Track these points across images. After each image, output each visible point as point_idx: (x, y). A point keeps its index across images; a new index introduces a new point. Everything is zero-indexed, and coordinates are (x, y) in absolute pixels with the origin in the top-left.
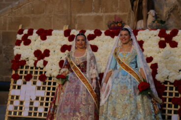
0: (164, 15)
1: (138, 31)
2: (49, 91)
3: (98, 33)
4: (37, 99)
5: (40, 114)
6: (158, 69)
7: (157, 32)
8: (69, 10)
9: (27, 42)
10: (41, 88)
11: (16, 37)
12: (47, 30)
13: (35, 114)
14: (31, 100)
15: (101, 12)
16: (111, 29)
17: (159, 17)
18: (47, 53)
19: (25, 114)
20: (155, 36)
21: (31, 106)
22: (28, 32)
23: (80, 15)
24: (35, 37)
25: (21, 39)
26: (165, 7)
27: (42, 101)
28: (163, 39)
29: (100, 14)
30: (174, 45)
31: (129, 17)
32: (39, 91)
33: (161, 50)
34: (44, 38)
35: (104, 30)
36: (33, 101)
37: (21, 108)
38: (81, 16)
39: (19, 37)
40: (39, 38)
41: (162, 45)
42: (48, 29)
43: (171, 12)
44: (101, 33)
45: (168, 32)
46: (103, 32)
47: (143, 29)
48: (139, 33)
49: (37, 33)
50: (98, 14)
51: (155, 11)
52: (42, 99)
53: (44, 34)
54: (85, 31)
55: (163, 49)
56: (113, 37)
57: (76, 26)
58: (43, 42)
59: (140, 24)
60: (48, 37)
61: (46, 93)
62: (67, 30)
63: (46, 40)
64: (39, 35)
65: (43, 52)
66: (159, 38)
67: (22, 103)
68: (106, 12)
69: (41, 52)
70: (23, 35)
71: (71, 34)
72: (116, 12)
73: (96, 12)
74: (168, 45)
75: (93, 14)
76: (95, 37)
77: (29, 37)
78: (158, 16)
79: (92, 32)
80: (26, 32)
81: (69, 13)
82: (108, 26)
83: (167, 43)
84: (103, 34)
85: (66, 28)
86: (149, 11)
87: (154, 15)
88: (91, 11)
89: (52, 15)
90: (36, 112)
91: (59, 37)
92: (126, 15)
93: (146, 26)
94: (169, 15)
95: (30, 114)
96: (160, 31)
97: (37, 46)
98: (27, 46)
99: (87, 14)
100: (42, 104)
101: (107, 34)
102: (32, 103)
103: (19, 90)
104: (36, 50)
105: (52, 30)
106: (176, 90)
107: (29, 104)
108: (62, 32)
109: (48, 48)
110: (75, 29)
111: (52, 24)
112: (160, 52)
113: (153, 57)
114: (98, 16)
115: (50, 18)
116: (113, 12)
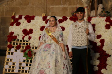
0: (109, 7)
1: (92, 17)
3: (65, 19)
4: (24, 61)
5: (26, 71)
6: (104, 43)
8: (45, 3)
9: (18, 24)
12: (31, 16)
14: (20, 62)
15: (67, 5)
16: (74, 16)
18: (31, 31)
19: (16, 71)
20: (103, 21)
21: (20, 66)
22: (19, 17)
23: (53, 6)
24: (23, 21)
26: (109, 2)
27: (27, 63)
28: (108, 23)
33: (107, 30)
34: (29, 21)
36: (21, 62)
37: (13, 67)
40: (26, 21)
46: (68, 18)
47: (95, 17)
48: (92, 19)
49: (25, 18)
50: (65, 6)
51: (103, 5)
53: (29, 19)
55: (108, 30)
56: (75, 21)
57: (50, 14)
58: (28, 24)
59: (93, 13)
60: (32, 21)
63: (31, 23)
64: (26, 19)
66: (106, 22)
67: (14, 64)
68: (70, 5)
69: (27, 30)
71: (47, 19)
72: (77, 5)
75: (61, 6)
76: (63, 21)
78: (105, 8)
79: (61, 18)
80: (17, 17)
81: (45, 5)
82: (72, 14)
83: (111, 26)
84: (68, 20)
85: (44, 15)
86: (98, 5)
87: (102, 7)
88: (60, 4)
89: (34, 6)
90: (23, 70)
91: (39, 21)
95: (19, 71)
96: (106, 18)
97: (24, 27)
98: (18, 27)
99: (57, 6)
100: (27, 65)
101: (71, 19)
102: (20, 64)
103: (12, 55)
104: (24, 29)
105: (35, 16)
108: (41, 18)
109: (32, 28)
110: (49, 16)
111: (34, 12)
112: (106, 32)
113: (101, 35)
114: (64, 7)
115: (33, 8)
116: (75, 5)
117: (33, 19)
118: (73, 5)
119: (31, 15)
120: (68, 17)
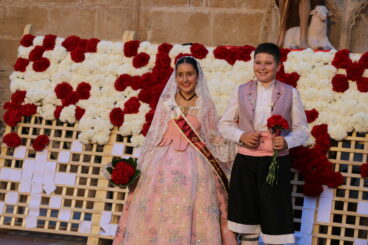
1: (288, 51)
2: (84, 175)
3: (199, 52)
4: (58, 191)
5: (64, 225)
7: (330, 56)
9: (42, 65)
10: (69, 168)
11: (17, 52)
12: (85, 41)
13: (52, 225)
14: (44, 192)
15: (207, 5)
17: (334, 23)
18: (84, 91)
19: (30, 224)
20: (326, 64)
21: (44, 206)
22: (45, 41)
23: (159, 9)
24: (58, 54)
25: (27, 57)
27: (68, 197)
28: (343, 72)
29: (204, 10)
30: (367, 86)
31: (268, 20)
32: (63, 174)
33: (337, 95)
34: (78, 57)
35: (210, 45)
36: (47, 195)
37: (21, 210)
38: (162, 13)
39: (24, 52)
40: (68, 55)
41: (339, 85)
42: (89, 37)
43: (362, 12)
44: (206, 52)
45: (355, 57)
46: (211, 50)
47: (299, 49)
48: (289, 55)
49: (64, 44)
50: (199, 10)
52: (70, 191)
53: (79, 48)
54: (171, 47)
55: (340, 94)
56: (232, 62)
57: (150, 34)
58: (75, 65)
60: (87, 55)
61: (78, 179)
62: (131, 42)
63: (84, 62)
64: (68, 50)
65: (75, 88)
66: (334, 69)
67: (23, 198)
68: (217, 6)
69: (71, 88)
70: (31, 48)
71: (140, 51)
72: (239, 5)
73: (194, 4)
74: (353, 85)
75: (189, 9)
77: (46, 54)
78: (332, 20)
79: (187, 50)
80: (38, 41)
81: (134, 4)
83: (350, 81)
84: (210, 54)
85: (129, 36)
86: (313, 8)
88: (183, 2)
89: (97, 7)
90: (54, 219)
91: (111, 57)
92: (261, 15)
93: (306, 41)
94: (358, 19)
95: (41, 223)
96: (337, 55)
97: (63, 75)
98: (40, 74)
99: (174, 9)
100: (67, 203)
101: (221, 53)
102: (46, 200)
103: (18, 170)
104: (60, 82)
105: (99, 41)
106: (365, 185)
107: (39, 201)
108: (119, 46)
109: (86, 81)
110: (145, 40)
111: (96, 26)
112: (335, 100)
113: (317, 110)
114: (198, 14)
115: (93, 12)
116: (235, 7)
117: (93, 49)
118: (228, 7)
119: (85, 36)
120: (208, 48)
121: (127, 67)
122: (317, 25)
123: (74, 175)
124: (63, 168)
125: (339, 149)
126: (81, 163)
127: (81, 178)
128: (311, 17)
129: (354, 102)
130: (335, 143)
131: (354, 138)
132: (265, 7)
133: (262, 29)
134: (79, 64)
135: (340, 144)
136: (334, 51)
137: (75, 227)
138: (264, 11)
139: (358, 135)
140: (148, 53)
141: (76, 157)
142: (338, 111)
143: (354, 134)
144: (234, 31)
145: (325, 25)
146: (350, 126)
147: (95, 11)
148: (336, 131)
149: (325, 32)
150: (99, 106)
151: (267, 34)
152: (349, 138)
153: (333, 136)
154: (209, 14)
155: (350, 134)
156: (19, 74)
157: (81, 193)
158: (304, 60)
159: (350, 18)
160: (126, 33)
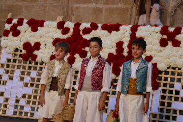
0: (170, 10)
2: (37, 89)
3: (94, 27)
4: (24, 96)
5: (26, 113)
7: (159, 29)
9: (17, 33)
10: (29, 85)
11: (4, 27)
12: (38, 21)
13: (21, 113)
14: (17, 97)
15: (101, 4)
17: (163, 12)
18: (37, 46)
19: (10, 113)
20: (157, 33)
21: (17, 104)
22: (18, 21)
23: (78, 6)
24: (25, 28)
25: (9, 29)
26: (171, 2)
27: (29, 99)
28: (165, 37)
29: (100, 6)
30: (176, 44)
31: (131, 11)
32: (26, 88)
33: (162, 48)
34: (35, 30)
35: (101, 23)
36: (19, 98)
37: (6, 106)
39: (8, 27)
40: (30, 28)
41: (163, 43)
42: (40, 20)
43: (178, 7)
44: (98, 27)
45: (171, 30)
46: (100, 26)
48: (139, 28)
49: (28, 23)
50: (98, 6)
51: (160, 5)
52: (30, 96)
53: (35, 25)
54: (80, 24)
55: (164, 48)
56: (110, 32)
57: (73, 18)
58: (33, 33)
60: (39, 28)
62: (61, 22)
63: (37, 32)
64: (30, 26)
65: (33, 45)
66: (160, 35)
67: (7, 100)
68: (107, 4)
69: (31, 45)
70: (12, 25)
71: (65, 26)
72: (118, 4)
73: (95, 3)
74: (170, 43)
75: (92, 6)
76: (91, 31)
77: (19, 28)
78: (162, 11)
79: (88, 26)
80: (15, 21)
81: (66, 3)
84: (100, 28)
85: (60, 19)
88: (90, 2)
90: (22, 110)
91: (51, 29)
92: (129, 9)
94: (176, 11)
95: (15, 112)
97: (26, 38)
98: (16, 38)
99: (85, 6)
100: (28, 102)
102: (18, 101)
103: (4, 86)
104: (25, 42)
105: (45, 21)
106: (175, 94)
107: (15, 101)
108: (55, 24)
109: (39, 41)
111: (47, 14)
112: (161, 51)
113: (152, 56)
114: (97, 8)
115: (45, 7)
116: (115, 4)
117: (42, 26)
118: (112, 5)
119: (38, 19)
121: (59, 34)
122: (154, 14)
123: (32, 88)
124: (26, 85)
125: (163, 75)
126: (35, 82)
127: (35, 90)
128: (151, 9)
129: (171, 52)
130: (161, 72)
131: (170, 70)
132: (130, 5)
133: (129, 15)
134: (35, 33)
135: (163, 73)
136: (161, 27)
137: (32, 114)
138: (130, 7)
139: (173, 68)
140: (69, 27)
141: (33, 79)
142: (162, 56)
143: (170, 68)
144: (115, 16)
145: (158, 13)
146: (168, 64)
147: (46, 7)
148: (161, 67)
149: (158, 17)
150: (45, 54)
151: (131, 18)
152: (168, 70)
153: (160, 69)
154: (103, 8)
155: (168, 68)
156: (5, 38)
157: (35, 97)
158: (146, 31)
159: (172, 10)
160: (59, 17)
